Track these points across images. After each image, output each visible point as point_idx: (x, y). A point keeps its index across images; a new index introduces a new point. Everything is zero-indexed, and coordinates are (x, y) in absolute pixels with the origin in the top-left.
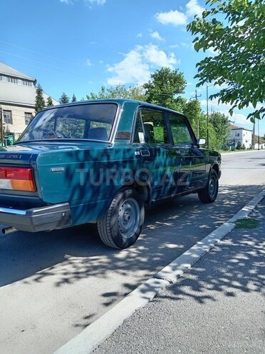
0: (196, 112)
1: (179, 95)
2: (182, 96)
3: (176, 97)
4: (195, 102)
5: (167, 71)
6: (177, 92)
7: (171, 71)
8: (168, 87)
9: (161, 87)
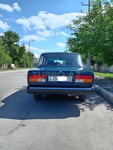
0: (24, 51)
1: (17, 43)
2: (18, 43)
3: (15, 43)
4: (24, 47)
5: (11, 32)
6: (16, 41)
7: (13, 32)
8: (12, 39)
9: (9, 38)
